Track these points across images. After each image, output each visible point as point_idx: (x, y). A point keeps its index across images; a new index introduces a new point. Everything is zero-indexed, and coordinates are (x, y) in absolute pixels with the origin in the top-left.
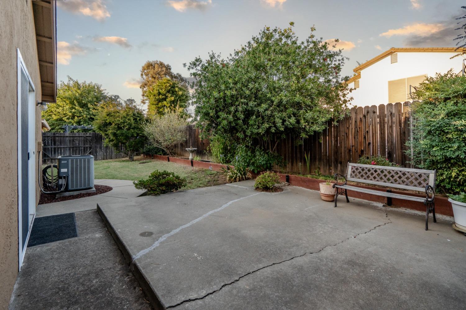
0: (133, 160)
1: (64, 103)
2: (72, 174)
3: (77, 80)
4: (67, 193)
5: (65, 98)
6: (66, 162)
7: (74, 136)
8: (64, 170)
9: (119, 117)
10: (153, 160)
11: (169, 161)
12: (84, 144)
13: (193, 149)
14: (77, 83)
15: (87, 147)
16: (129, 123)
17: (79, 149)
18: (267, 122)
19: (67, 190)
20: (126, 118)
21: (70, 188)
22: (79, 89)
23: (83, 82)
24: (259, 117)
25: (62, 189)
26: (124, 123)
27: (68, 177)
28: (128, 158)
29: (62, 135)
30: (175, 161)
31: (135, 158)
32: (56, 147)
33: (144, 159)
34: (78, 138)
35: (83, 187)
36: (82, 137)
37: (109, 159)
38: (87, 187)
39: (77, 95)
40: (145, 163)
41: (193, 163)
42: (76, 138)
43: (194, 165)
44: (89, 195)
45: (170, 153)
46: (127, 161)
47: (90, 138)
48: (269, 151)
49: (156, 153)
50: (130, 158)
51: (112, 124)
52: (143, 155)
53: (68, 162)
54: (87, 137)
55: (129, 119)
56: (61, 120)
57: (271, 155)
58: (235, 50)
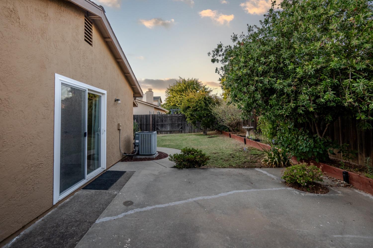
0: (206, 135)
1: (177, 94)
2: (141, 144)
3: (184, 78)
4: (139, 156)
5: (177, 91)
6: (138, 136)
7: (172, 116)
8: (137, 141)
9: (193, 102)
10: (221, 135)
11: (230, 137)
12: (178, 122)
13: (249, 127)
14: (184, 80)
15: (179, 124)
16: (200, 106)
17: (175, 125)
18: (293, 100)
19: (138, 154)
20: (198, 102)
21: (140, 153)
22: (185, 84)
23: (188, 79)
24: (284, 95)
25: (135, 154)
26: (196, 106)
27: (139, 146)
28: (202, 133)
29: (166, 116)
30: (234, 137)
31: (208, 132)
32: (163, 123)
33: (216, 134)
34: (174, 118)
35: (147, 154)
36: (176, 117)
37: (193, 132)
38: (149, 154)
39: (183, 88)
40: (213, 137)
41: (246, 141)
42: (173, 118)
43: (247, 143)
44: (153, 159)
45: (233, 130)
46: (201, 135)
47: (181, 118)
48: (317, 136)
49: (224, 129)
50: (204, 132)
51: (190, 107)
52: (216, 130)
53: (139, 136)
54: (179, 117)
55: (200, 103)
56: (175, 105)
57: (320, 140)
58: (248, 25)
